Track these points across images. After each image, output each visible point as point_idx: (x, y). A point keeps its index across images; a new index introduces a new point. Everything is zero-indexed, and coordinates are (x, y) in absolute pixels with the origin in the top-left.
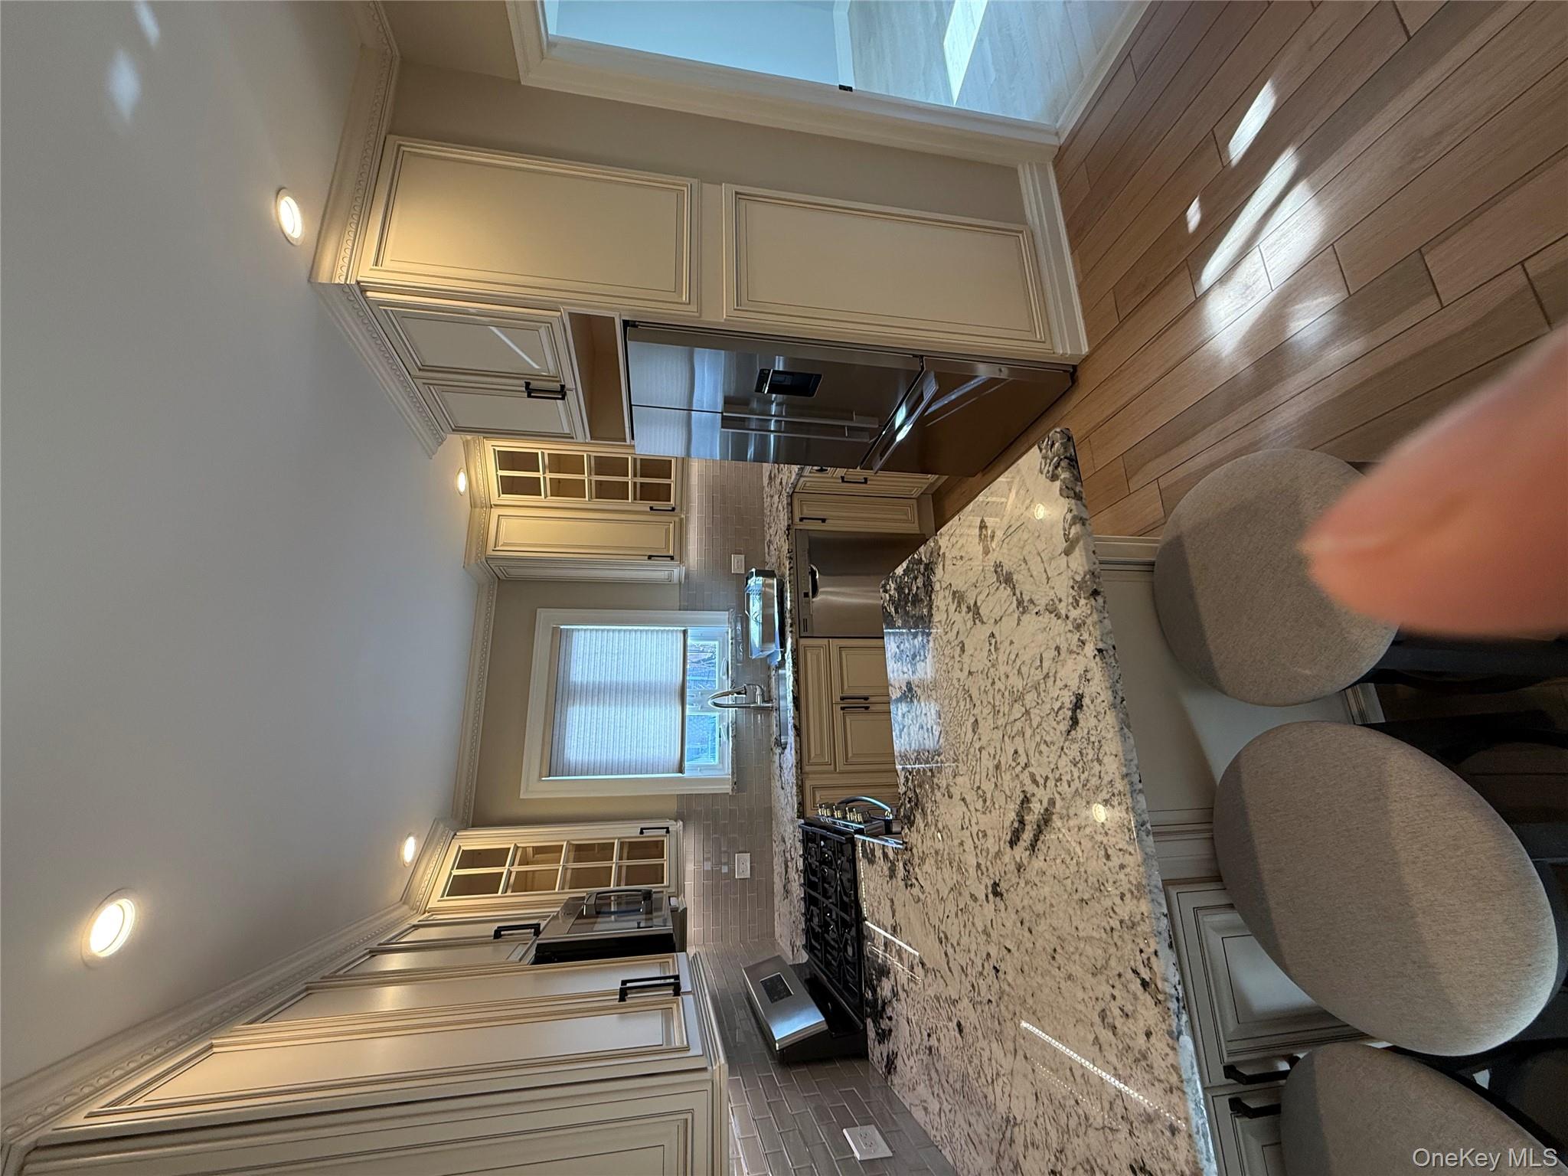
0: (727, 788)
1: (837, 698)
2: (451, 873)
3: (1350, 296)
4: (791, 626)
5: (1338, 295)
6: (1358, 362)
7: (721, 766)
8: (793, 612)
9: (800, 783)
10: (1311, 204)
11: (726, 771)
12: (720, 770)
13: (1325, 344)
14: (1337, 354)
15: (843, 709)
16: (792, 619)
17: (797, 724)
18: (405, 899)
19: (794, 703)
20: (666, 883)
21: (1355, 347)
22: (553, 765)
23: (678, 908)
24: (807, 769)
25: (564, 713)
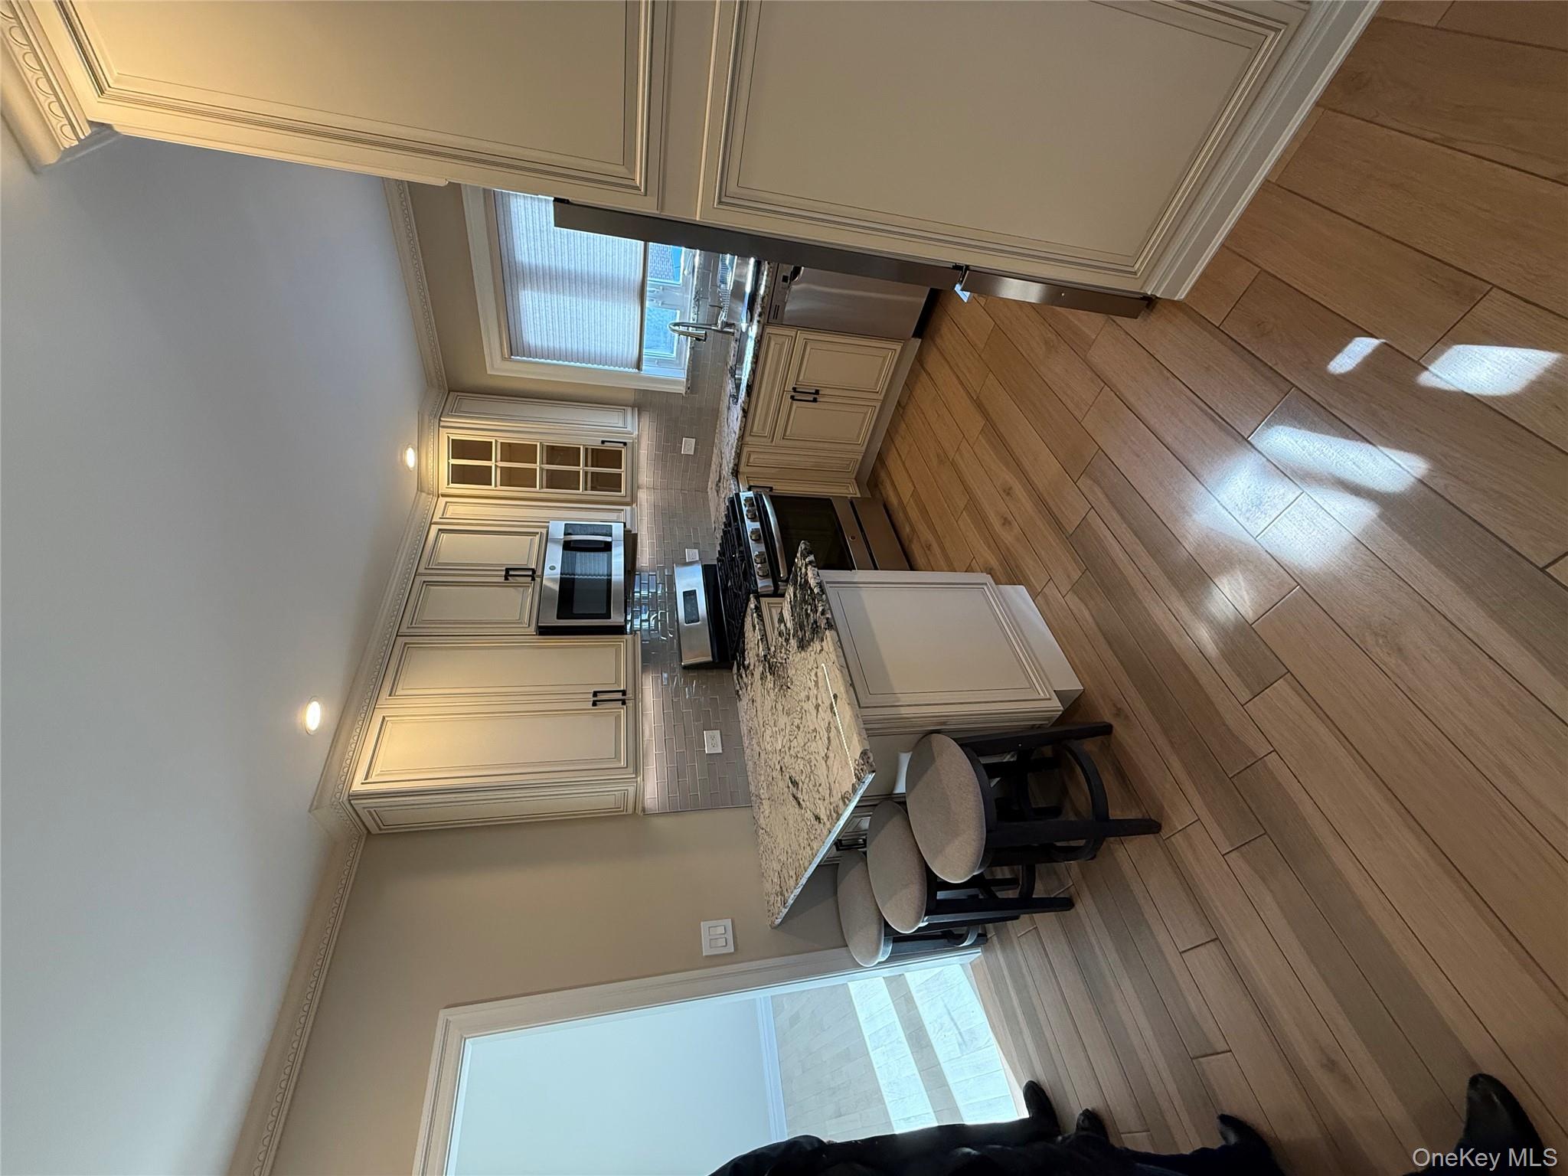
0: (682, 390)
1: (789, 387)
2: (449, 463)
3: (1251, 625)
4: (760, 315)
5: (1251, 613)
6: (1200, 654)
7: (678, 362)
8: (765, 300)
9: (738, 451)
10: (1345, 538)
11: (682, 375)
12: (676, 365)
13: (1211, 622)
14: (1204, 635)
15: (792, 398)
16: (762, 308)
17: (746, 408)
18: (420, 489)
19: (747, 390)
20: (623, 492)
21: (1211, 648)
22: (514, 347)
23: (631, 531)
24: (747, 439)
25: (515, 297)
